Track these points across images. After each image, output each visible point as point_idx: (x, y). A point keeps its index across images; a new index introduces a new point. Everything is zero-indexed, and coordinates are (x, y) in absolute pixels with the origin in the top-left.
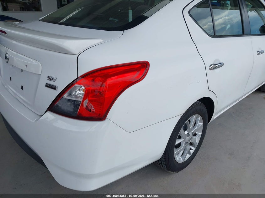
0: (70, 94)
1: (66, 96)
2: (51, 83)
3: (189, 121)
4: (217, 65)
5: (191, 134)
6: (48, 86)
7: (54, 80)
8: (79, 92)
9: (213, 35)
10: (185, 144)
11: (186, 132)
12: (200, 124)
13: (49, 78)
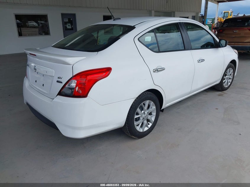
0: (69, 85)
1: (67, 86)
2: (60, 80)
3: (144, 104)
4: (158, 70)
5: (146, 113)
6: (58, 82)
7: (61, 78)
8: (73, 84)
9: (158, 51)
10: (143, 119)
11: (143, 112)
12: (153, 108)
13: (59, 78)
